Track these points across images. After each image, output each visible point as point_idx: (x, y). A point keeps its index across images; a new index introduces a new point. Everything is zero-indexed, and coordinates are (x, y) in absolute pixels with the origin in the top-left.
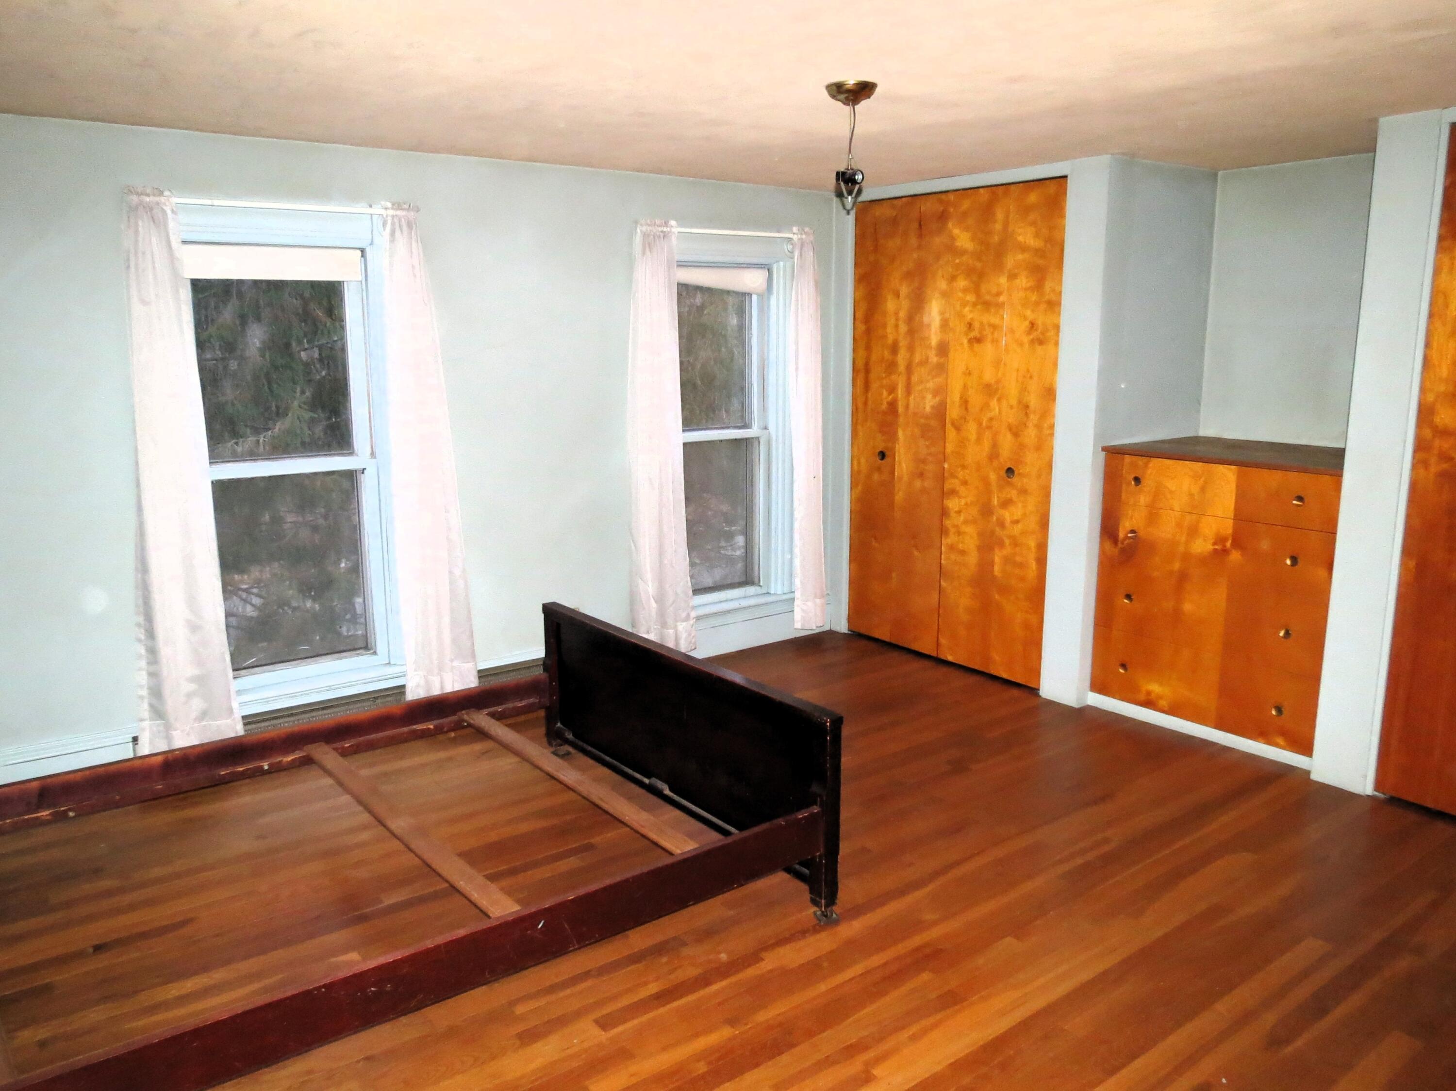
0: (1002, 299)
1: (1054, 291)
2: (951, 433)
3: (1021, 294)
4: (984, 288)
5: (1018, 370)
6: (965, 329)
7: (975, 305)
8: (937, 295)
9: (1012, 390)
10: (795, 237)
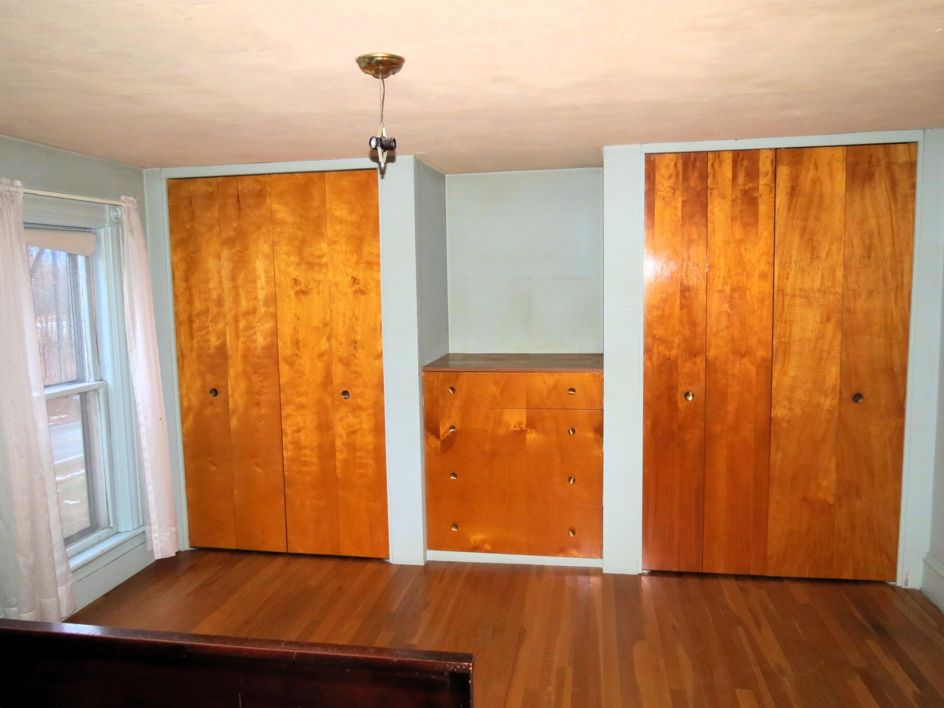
0: (324, 260)
1: (371, 254)
2: (284, 368)
3: (342, 256)
4: (306, 252)
5: (344, 314)
6: (291, 284)
7: (299, 265)
8: (260, 256)
9: (341, 329)
10: (123, 205)
